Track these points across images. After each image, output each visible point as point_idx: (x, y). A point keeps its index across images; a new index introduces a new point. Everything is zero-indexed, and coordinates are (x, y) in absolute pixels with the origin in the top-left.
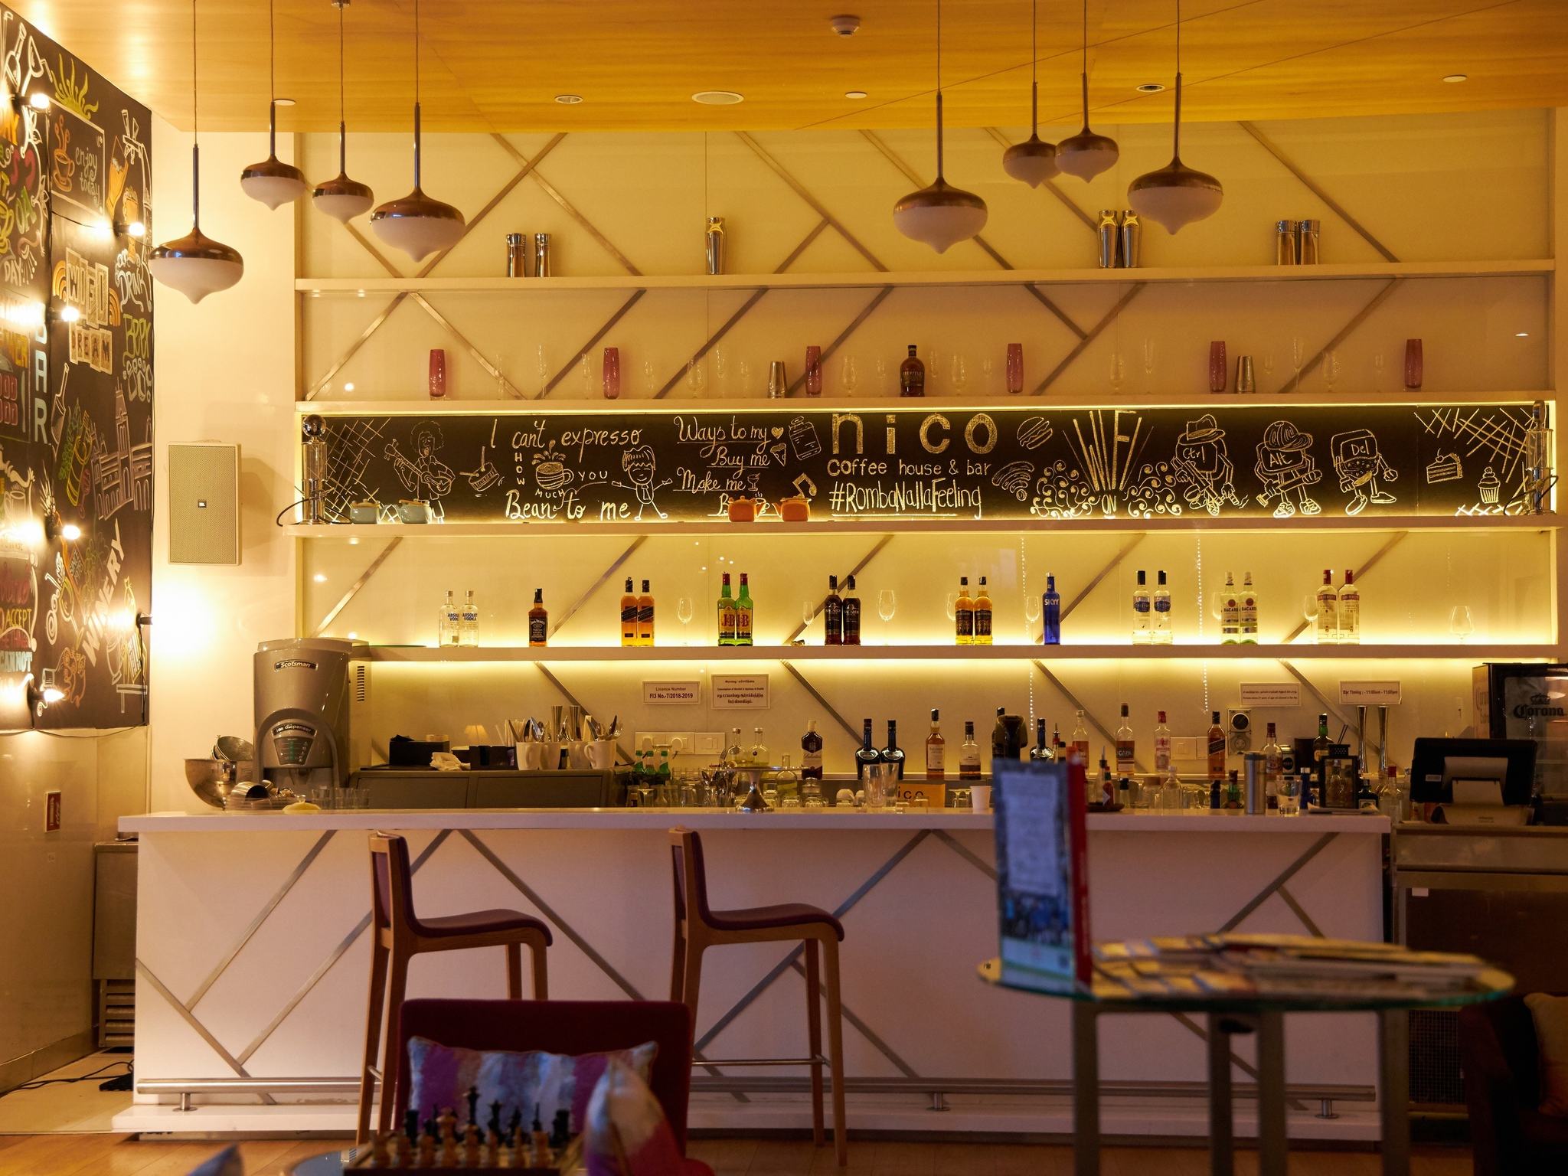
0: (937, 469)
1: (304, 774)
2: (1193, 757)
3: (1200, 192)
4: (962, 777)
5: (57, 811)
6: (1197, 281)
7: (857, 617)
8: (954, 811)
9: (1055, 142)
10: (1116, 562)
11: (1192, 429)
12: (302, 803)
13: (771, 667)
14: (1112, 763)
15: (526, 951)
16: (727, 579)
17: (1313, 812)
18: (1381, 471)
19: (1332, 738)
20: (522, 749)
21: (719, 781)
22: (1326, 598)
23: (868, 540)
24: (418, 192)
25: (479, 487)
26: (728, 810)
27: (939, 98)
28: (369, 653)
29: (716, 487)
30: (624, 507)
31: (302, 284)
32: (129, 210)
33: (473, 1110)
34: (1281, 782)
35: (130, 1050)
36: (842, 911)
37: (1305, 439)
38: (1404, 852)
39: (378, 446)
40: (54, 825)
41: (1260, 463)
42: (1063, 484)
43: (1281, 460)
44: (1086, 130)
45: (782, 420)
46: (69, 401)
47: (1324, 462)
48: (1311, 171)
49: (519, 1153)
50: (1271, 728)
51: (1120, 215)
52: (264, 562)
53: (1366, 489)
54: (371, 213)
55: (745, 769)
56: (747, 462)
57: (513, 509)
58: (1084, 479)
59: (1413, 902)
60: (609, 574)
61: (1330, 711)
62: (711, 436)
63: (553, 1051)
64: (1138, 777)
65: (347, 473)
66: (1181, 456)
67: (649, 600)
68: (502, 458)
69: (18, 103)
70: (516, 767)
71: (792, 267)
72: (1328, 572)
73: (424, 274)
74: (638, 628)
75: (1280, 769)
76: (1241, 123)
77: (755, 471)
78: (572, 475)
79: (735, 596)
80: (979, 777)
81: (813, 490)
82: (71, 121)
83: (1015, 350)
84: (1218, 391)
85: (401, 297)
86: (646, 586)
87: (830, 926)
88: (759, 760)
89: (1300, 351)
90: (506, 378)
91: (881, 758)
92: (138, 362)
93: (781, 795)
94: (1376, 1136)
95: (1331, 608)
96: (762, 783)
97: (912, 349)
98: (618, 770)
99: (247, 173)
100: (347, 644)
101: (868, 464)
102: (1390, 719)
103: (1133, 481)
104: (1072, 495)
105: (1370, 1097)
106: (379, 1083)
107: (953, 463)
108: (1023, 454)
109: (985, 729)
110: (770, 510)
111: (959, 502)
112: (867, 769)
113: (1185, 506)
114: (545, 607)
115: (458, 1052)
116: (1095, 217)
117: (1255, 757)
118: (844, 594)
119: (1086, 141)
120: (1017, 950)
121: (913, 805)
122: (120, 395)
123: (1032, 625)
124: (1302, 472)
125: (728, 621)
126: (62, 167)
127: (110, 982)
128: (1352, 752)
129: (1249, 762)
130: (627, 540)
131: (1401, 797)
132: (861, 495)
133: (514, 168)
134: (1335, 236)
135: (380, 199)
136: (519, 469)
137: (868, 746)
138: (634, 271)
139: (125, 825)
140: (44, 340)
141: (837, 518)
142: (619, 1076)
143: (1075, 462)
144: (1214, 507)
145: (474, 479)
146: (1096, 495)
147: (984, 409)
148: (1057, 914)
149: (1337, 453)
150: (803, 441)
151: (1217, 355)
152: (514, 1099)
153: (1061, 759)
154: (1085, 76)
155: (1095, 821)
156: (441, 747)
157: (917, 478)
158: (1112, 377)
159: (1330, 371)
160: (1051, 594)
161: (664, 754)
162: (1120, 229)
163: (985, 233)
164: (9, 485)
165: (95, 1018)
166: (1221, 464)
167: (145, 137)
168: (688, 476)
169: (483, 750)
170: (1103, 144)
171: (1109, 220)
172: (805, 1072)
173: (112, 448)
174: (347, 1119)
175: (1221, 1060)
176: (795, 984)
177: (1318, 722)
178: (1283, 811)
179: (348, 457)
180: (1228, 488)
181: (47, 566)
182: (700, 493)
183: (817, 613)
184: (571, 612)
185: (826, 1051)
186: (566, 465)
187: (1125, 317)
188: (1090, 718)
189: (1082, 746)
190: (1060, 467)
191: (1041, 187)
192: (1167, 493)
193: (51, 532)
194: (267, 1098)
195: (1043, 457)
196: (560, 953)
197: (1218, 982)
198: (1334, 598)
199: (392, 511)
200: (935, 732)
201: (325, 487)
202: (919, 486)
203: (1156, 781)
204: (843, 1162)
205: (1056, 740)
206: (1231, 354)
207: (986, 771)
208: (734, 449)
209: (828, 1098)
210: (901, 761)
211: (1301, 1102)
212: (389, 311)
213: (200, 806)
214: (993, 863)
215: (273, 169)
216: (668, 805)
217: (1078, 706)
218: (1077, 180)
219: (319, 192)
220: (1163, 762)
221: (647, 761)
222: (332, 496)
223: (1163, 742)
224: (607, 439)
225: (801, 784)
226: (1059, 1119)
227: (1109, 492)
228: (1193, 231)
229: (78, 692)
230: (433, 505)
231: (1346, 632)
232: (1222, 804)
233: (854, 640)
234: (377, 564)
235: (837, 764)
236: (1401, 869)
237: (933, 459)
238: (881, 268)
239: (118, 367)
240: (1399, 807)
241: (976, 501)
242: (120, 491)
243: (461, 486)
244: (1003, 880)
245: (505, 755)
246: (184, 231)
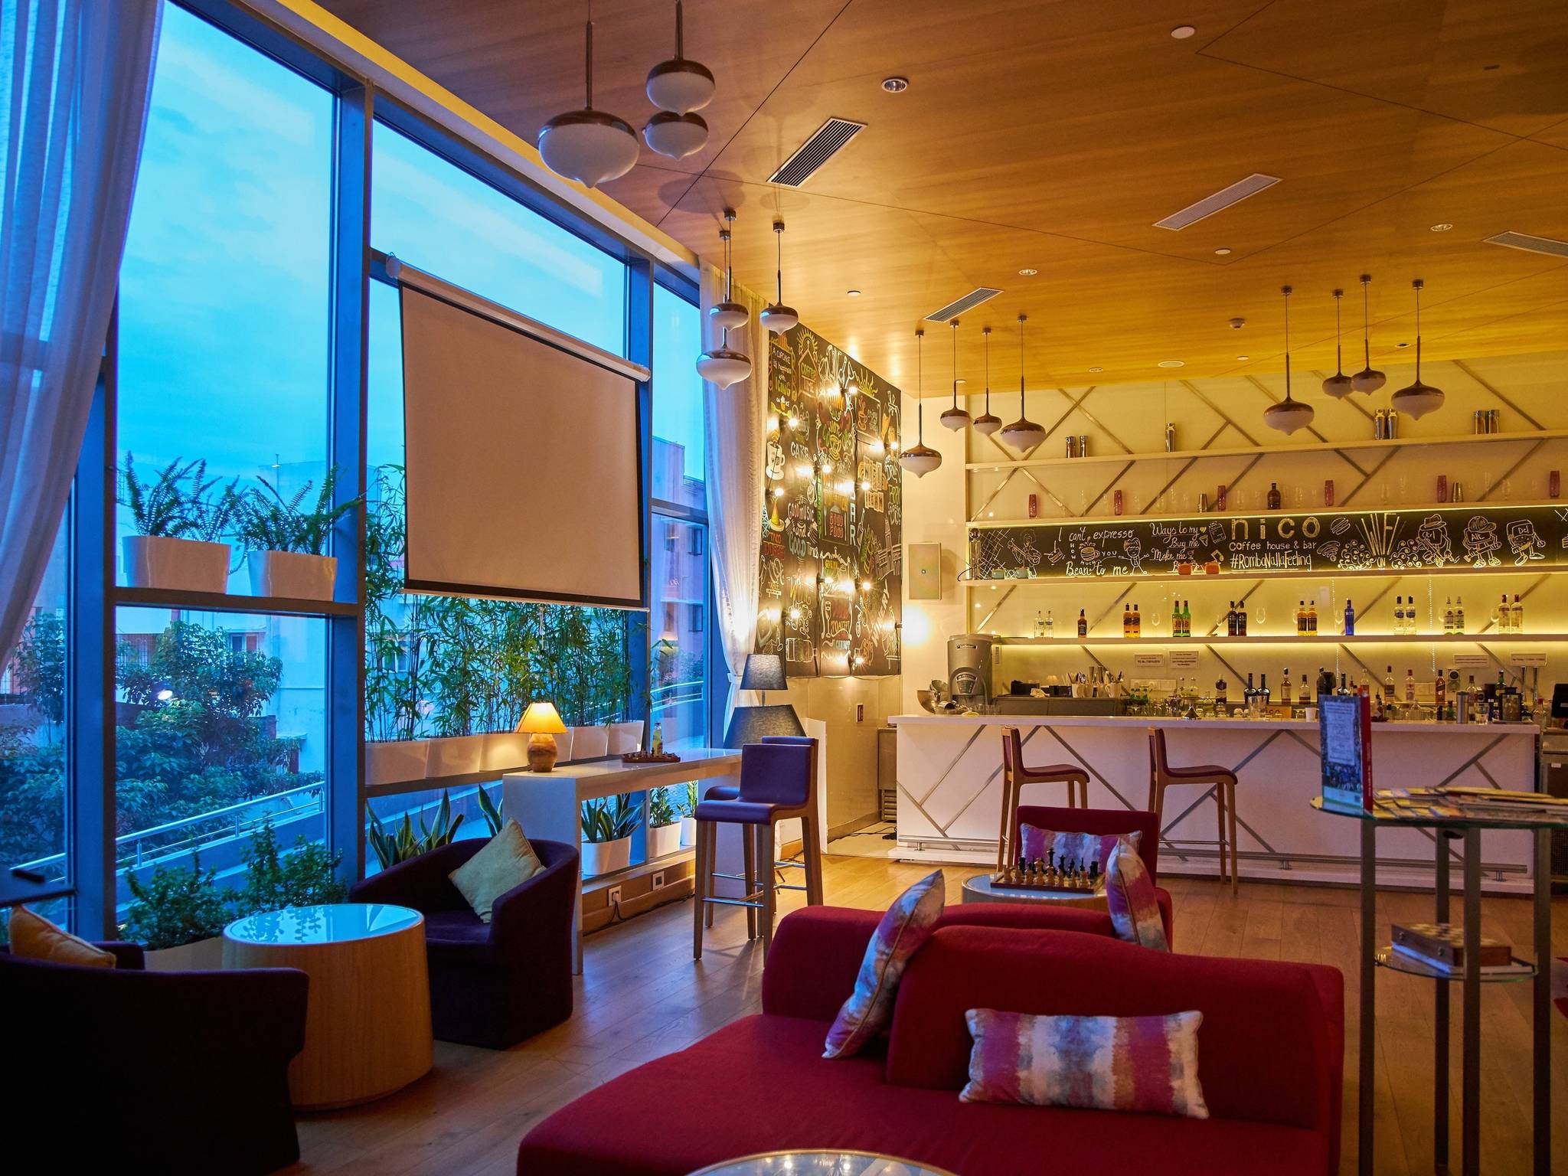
0: (1287, 546)
1: (971, 698)
2: (1427, 693)
3: (1432, 398)
4: (1300, 703)
5: (862, 713)
6: (1429, 444)
7: (1245, 622)
8: (1296, 720)
9: (1351, 376)
10: (1385, 592)
11: (1427, 522)
12: (970, 711)
13: (1200, 647)
14: (1382, 696)
15: (1077, 784)
16: (1177, 603)
17: (1495, 723)
18: (1536, 542)
19: (1507, 683)
20: (1075, 687)
21: (1173, 704)
22: (1503, 610)
23: (1249, 583)
24: (1023, 419)
25: (1053, 560)
26: (1178, 718)
27: (1288, 357)
28: (1001, 641)
29: (1171, 557)
30: (1125, 568)
31: (969, 466)
32: (891, 436)
33: (1051, 859)
34: (1477, 706)
35: (895, 821)
36: (1237, 769)
37: (1492, 526)
38: (1545, 744)
39: (1005, 542)
40: (860, 719)
41: (1466, 538)
42: (1356, 552)
43: (1478, 537)
44: (1368, 368)
45: (1206, 523)
46: (865, 526)
47: (1503, 538)
48: (1494, 385)
49: (1074, 880)
50: (1472, 679)
51: (1386, 412)
52: (952, 598)
53: (1527, 552)
54: (1000, 430)
55: (1187, 698)
56: (1187, 545)
57: (1070, 571)
58: (1367, 549)
59: (1553, 771)
60: (1117, 602)
61: (1505, 669)
62: (1169, 532)
63: (1090, 833)
64: (1396, 704)
65: (990, 555)
66: (1421, 536)
67: (1138, 615)
68: (1064, 546)
69: (843, 392)
70: (1072, 696)
71: (1212, 445)
72: (1504, 596)
73: (1026, 459)
74: (1132, 628)
75: (1476, 700)
76: (1454, 361)
77: (1193, 549)
78: (1099, 554)
79: (1181, 612)
80: (1309, 703)
81: (1222, 558)
82: (866, 398)
83: (1329, 484)
84: (1442, 502)
85: (1015, 470)
86: (1136, 607)
87: (1231, 777)
88: (1193, 693)
89: (1489, 479)
90: (1066, 507)
91: (1257, 693)
92: (895, 507)
93: (1205, 711)
94: (1532, 892)
95: (1507, 615)
96: (1195, 705)
97: (1274, 485)
98: (1122, 698)
99: (943, 416)
100: (991, 637)
101: (1250, 544)
102: (1540, 674)
103: (1394, 550)
104: (1361, 558)
105: (1524, 870)
106: (1007, 843)
107: (1296, 543)
108: (1335, 537)
109: (1314, 677)
110: (1200, 569)
111: (1299, 563)
112: (1250, 698)
113: (1424, 562)
114: (1086, 618)
115: (1044, 831)
116: (1372, 414)
117: (1463, 694)
118: (1238, 611)
119: (1368, 374)
120: (1330, 792)
121: (1274, 717)
122: (887, 522)
123: (1339, 626)
124: (1490, 543)
125: (1178, 624)
126: (862, 419)
127: (886, 791)
128: (1518, 691)
129: (1459, 696)
130: (1128, 584)
131: (1546, 715)
132: (1247, 560)
133: (1069, 405)
134: (1509, 418)
135: (1004, 425)
136: (1072, 551)
137: (1250, 687)
138: (1130, 452)
139: (891, 720)
140: (854, 498)
141: (1234, 572)
142: (1122, 847)
143: (1362, 540)
144: (1440, 563)
145: (1051, 557)
146: (1374, 557)
147: (1313, 514)
148: (1353, 774)
149: (1510, 533)
150: (1217, 533)
151: (1442, 482)
152: (1071, 855)
153: (1355, 695)
154: (1366, 341)
155: (1375, 726)
156: (1036, 686)
157: (1278, 551)
158: (1383, 496)
159: (1506, 489)
160: (1349, 609)
161: (1145, 690)
162: (1387, 419)
163: (1313, 424)
164: (840, 565)
165: (880, 807)
166: (1444, 540)
167: (898, 403)
168: (1157, 552)
169: (1055, 687)
170: (1377, 375)
171: (1380, 415)
172: (1217, 848)
173: (884, 547)
174: (993, 859)
175: (1443, 851)
176: (1211, 804)
177: (1498, 675)
178: (1478, 722)
179: (991, 548)
180: (1448, 553)
181: (856, 602)
182: (1163, 561)
183: (1224, 620)
184: (1099, 620)
185: (1227, 838)
186: (1096, 548)
187: (1390, 464)
188: (1370, 673)
189: (1366, 688)
190: (1354, 543)
191: (1343, 399)
192: (1414, 556)
193: (857, 586)
194: (956, 847)
195: (1344, 539)
196: (1094, 786)
197: (1442, 812)
198: (1508, 609)
199: (1012, 573)
200: (1286, 680)
201: (980, 562)
202: (1278, 555)
203: (1407, 706)
204: (1236, 892)
205: (1352, 684)
206: (1449, 481)
207: (1314, 700)
208: (1181, 538)
209: (1228, 861)
210: (1268, 695)
211: (1486, 872)
212: (1009, 477)
213: (926, 713)
214: (1319, 748)
215: (956, 413)
216: (1147, 715)
217: (1363, 666)
218: (1364, 394)
219: (976, 422)
220: (1410, 696)
221: (1136, 694)
222: (983, 567)
223: (1410, 686)
224: (1116, 535)
225: (1215, 706)
226: (1354, 876)
227: (1383, 556)
228: (1429, 419)
229: (870, 659)
230: (1031, 570)
231: (1515, 628)
232: (1444, 718)
233: (1243, 633)
234: (1004, 598)
235: (1234, 696)
236: (1545, 753)
237: (1285, 541)
238: (1257, 445)
239: (886, 509)
240: (1545, 720)
241: (1309, 562)
242: (888, 566)
243: (1044, 559)
244: (1324, 757)
245: (1066, 690)
246: (914, 444)
